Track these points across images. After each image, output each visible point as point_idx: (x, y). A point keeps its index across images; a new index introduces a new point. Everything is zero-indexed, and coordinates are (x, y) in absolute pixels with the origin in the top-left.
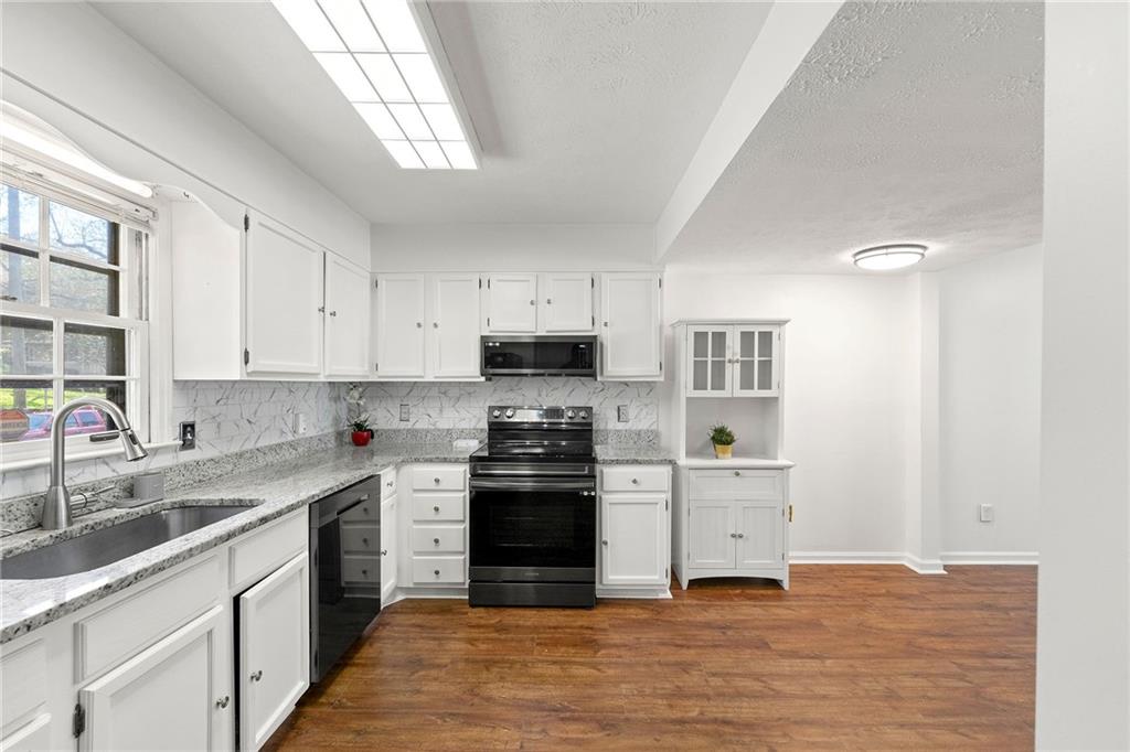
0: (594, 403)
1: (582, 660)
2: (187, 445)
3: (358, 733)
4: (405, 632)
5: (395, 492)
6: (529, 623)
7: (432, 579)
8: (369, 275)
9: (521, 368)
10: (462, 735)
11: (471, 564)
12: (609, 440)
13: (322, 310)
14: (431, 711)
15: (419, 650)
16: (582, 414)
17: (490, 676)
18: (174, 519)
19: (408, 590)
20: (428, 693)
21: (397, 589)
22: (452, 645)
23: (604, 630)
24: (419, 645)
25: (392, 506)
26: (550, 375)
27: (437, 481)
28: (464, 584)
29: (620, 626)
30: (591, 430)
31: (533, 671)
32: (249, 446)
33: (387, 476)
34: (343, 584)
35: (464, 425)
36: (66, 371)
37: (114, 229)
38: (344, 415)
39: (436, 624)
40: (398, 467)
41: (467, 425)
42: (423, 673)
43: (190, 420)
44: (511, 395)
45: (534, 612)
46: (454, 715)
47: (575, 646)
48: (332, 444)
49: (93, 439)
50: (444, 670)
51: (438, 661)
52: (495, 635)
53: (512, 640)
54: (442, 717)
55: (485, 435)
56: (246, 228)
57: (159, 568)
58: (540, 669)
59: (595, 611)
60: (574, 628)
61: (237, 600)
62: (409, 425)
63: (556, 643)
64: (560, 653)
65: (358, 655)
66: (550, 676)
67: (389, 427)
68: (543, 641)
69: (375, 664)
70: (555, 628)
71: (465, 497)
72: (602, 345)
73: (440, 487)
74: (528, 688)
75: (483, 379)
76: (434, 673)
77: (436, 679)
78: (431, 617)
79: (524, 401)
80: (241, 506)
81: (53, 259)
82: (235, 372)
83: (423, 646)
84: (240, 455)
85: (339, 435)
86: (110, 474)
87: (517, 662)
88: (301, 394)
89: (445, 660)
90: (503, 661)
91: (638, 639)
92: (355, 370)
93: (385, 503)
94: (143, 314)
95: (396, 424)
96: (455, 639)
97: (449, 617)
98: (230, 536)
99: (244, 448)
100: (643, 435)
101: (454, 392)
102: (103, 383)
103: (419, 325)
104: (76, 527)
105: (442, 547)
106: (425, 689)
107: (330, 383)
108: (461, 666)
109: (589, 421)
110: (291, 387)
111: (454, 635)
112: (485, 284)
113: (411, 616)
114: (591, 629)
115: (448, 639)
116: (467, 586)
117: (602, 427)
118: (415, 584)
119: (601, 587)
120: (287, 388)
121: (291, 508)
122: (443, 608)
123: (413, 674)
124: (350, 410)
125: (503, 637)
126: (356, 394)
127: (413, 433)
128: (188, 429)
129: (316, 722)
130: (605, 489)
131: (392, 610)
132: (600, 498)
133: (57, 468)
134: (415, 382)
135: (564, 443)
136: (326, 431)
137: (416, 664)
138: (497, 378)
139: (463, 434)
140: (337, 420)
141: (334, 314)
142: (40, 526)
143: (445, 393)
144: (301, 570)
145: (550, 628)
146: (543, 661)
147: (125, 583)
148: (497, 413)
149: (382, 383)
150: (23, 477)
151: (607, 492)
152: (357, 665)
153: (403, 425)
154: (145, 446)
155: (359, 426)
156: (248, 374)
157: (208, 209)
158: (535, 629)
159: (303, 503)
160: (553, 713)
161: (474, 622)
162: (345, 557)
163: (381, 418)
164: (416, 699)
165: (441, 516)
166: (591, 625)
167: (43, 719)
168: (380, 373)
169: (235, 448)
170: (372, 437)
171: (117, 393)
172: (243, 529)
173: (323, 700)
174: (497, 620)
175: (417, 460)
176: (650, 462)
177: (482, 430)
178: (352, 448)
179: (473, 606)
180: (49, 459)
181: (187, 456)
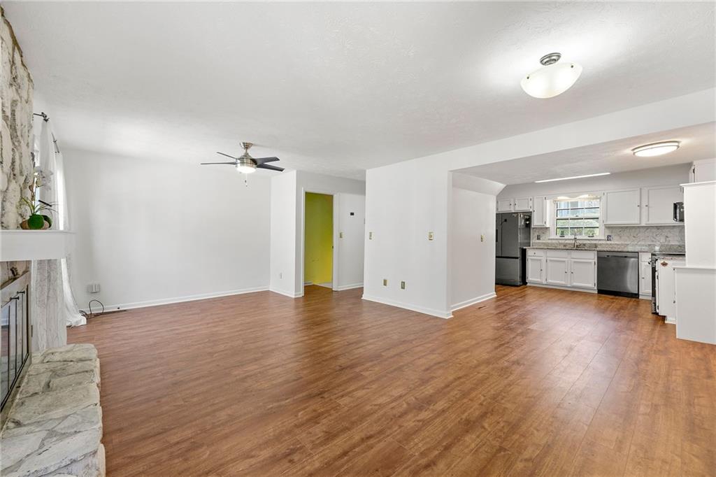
2: (609, 240)
128: (609, 237)
141: (647, 206)
181: (608, 242)
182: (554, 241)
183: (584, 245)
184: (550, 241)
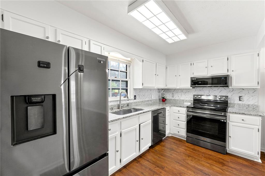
0: (229, 95)
1: (217, 166)
2: (135, 99)
3: (159, 157)
4: (171, 143)
5: (169, 112)
6: (202, 151)
7: (177, 133)
8: (165, 66)
9: (208, 85)
10: (180, 168)
11: (187, 132)
12: (235, 106)
13: (156, 75)
14: (174, 160)
15: (173, 147)
16: (224, 98)
17: (189, 159)
18: (133, 110)
19: (172, 134)
20: (174, 156)
21: (170, 133)
22: (181, 149)
23: (228, 162)
24: (173, 146)
25: (169, 115)
26: (214, 87)
27: (179, 111)
28: (185, 136)
29: (234, 163)
30: (228, 103)
31: (201, 162)
32: (144, 100)
33: (168, 108)
34: (159, 129)
35: (187, 99)
36: (121, 87)
37: (127, 65)
38: (161, 95)
39: (177, 143)
40: (170, 107)
41: (188, 99)
42: (173, 152)
43: (135, 95)
44: (200, 92)
45: (204, 149)
46: (179, 163)
47: (216, 162)
48: (158, 101)
49: (124, 97)
50: (178, 153)
51: (177, 151)
52: (192, 151)
53: (197, 153)
54: (176, 162)
55: (192, 102)
56: (143, 62)
57: (129, 117)
58: (203, 163)
59: (225, 156)
60: (217, 157)
61: (140, 125)
62: (174, 98)
63: (210, 159)
64: (210, 161)
65: (161, 143)
66: (206, 166)
67: (170, 98)
68: (205, 157)
69: (164, 146)
70: (210, 155)
71: (185, 116)
72: (231, 77)
73: (179, 113)
74: (199, 166)
75: (192, 88)
76: (176, 153)
77: (176, 154)
78: (177, 141)
79: (204, 93)
80: (141, 110)
81: (120, 71)
82: (141, 87)
83: (174, 147)
84: (142, 101)
85: (160, 99)
86: (126, 102)
87: (197, 159)
88: (152, 91)
89: (179, 151)
90: (193, 157)
91: (242, 169)
92: (162, 86)
93: (167, 114)
94: (130, 78)
95: (171, 98)
96: (181, 148)
97: (181, 143)
98: (139, 114)
99: (143, 100)
100: (250, 106)
101: (185, 91)
102: (125, 89)
103: (176, 76)
104: (122, 109)
105: (180, 127)
106: (173, 155)
107: (158, 89)
108: (182, 154)
109: (226, 100)
110: (151, 90)
111: (181, 147)
112: (192, 64)
113: (172, 140)
114: (223, 160)
115: (180, 147)
116: (186, 137)
117: (232, 102)
118: (174, 133)
119: (229, 149)
120: (150, 90)
121: (148, 111)
122: (180, 140)
123: (171, 151)
124: (162, 94)
125: (194, 152)
126: (163, 91)
127: (175, 100)
128: (135, 96)
129: (152, 152)
130: (230, 120)
131: (168, 137)
132: (228, 123)
133: (120, 100)
134: (175, 89)
135: (218, 106)
136: (157, 98)
137: (172, 149)
138: (196, 87)
139: (186, 101)
140: (159, 96)
141: (158, 75)
142: (118, 108)
143: (182, 91)
144: (150, 123)
145: (208, 154)
146: (204, 161)
147: (126, 117)
148: (195, 96)
149: (168, 89)
150: (117, 102)
151: (231, 121)
152: (160, 145)
153: (173, 98)
154: (129, 99)
155: (163, 98)
156: (143, 87)
157: (137, 60)
158: (203, 153)
159: (151, 111)
160: (205, 174)
161: (187, 146)
162: (159, 124)
163: (168, 96)
164: (171, 156)
165: (179, 119)
166: (223, 159)
167: (117, 133)
168: (167, 87)
169: (142, 100)
170: (166, 100)
171: (127, 90)
172: (141, 113)
173: (154, 149)
174: (193, 147)
175: (174, 106)
176: (251, 115)
177: (192, 100)
178: (162, 102)
179: (187, 142)
180: (119, 99)
181: (135, 101)
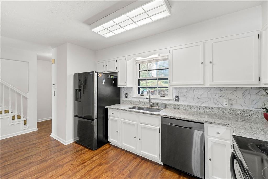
43: (178, 95)
181: (176, 103)
182: (136, 100)
183: (157, 104)
184: (133, 100)
